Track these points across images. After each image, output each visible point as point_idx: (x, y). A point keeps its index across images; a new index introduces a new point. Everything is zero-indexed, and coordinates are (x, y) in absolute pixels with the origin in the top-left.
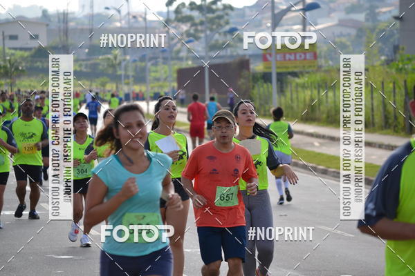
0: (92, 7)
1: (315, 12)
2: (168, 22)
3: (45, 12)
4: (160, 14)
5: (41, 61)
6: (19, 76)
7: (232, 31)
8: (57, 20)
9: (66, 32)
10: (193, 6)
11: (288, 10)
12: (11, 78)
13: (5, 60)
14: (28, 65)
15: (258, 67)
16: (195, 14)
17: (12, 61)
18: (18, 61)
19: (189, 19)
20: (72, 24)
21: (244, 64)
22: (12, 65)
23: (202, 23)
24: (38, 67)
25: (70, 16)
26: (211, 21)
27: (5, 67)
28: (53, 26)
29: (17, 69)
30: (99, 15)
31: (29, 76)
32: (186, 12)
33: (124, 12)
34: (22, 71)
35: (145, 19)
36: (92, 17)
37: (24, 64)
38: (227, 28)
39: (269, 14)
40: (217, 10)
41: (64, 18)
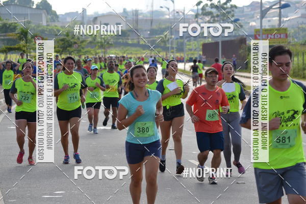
0: (152, 6)
1: (287, 9)
2: (197, 16)
3: (125, 10)
4: (192, 10)
5: (122, 39)
6: (109, 48)
7: (236, 21)
8: (132, 14)
9: (137, 21)
10: (212, 6)
11: (271, 8)
12: (104, 49)
13: (101, 38)
14: (115, 41)
16: (214, 10)
17: (105, 39)
18: (109, 38)
19: (210, 13)
20: (140, 17)
21: (243, 41)
22: (105, 41)
23: (218, 16)
24: (120, 42)
25: (139, 12)
26: (224, 15)
27: (101, 42)
28: (130, 18)
29: (108, 43)
30: (156, 11)
31: (115, 47)
32: (208, 9)
33: (171, 10)
34: (111, 44)
35: (184, 14)
36: (152, 12)
37: (112, 40)
38: (233, 19)
39: (259, 10)
40: (227, 8)
41: (136, 13)
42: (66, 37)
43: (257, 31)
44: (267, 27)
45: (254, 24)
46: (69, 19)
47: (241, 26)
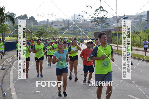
0: (74, 18)
1: (127, 19)
2: (92, 22)
3: (63, 19)
4: (90, 20)
6: (57, 34)
7: (107, 24)
8: (66, 21)
9: (68, 24)
10: (98, 18)
11: (121, 19)
12: (56, 35)
13: (54, 31)
15: (113, 32)
16: (99, 20)
18: (57, 31)
19: (97, 21)
20: (70, 22)
21: (110, 31)
23: (100, 22)
25: (69, 20)
26: (102, 21)
27: (54, 32)
28: (65, 23)
29: (57, 33)
30: (76, 20)
31: (60, 34)
32: (96, 19)
33: (82, 20)
34: (58, 33)
35: (87, 21)
36: (74, 21)
38: (106, 23)
39: (116, 20)
40: (104, 19)
41: (68, 21)
42: (40, 31)
43: (115, 28)
44: (119, 26)
45: (114, 25)
46: (42, 24)
47: (109, 26)
